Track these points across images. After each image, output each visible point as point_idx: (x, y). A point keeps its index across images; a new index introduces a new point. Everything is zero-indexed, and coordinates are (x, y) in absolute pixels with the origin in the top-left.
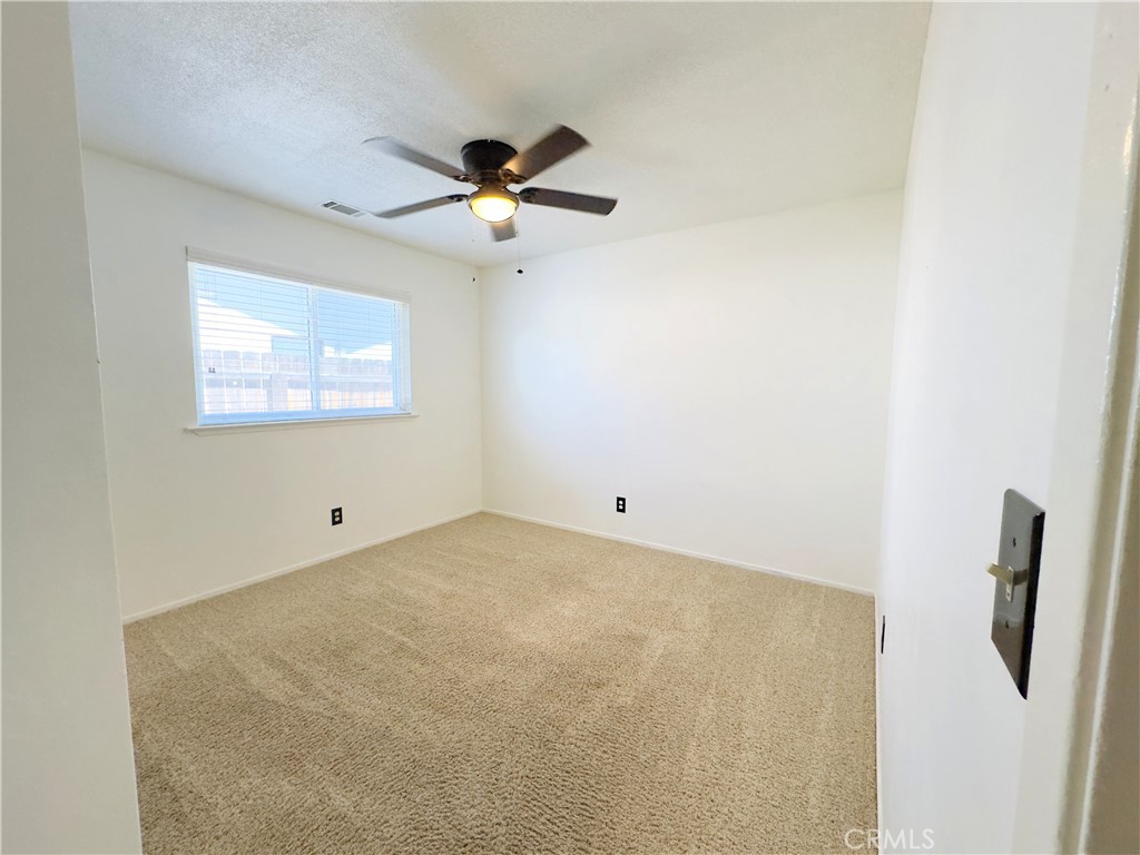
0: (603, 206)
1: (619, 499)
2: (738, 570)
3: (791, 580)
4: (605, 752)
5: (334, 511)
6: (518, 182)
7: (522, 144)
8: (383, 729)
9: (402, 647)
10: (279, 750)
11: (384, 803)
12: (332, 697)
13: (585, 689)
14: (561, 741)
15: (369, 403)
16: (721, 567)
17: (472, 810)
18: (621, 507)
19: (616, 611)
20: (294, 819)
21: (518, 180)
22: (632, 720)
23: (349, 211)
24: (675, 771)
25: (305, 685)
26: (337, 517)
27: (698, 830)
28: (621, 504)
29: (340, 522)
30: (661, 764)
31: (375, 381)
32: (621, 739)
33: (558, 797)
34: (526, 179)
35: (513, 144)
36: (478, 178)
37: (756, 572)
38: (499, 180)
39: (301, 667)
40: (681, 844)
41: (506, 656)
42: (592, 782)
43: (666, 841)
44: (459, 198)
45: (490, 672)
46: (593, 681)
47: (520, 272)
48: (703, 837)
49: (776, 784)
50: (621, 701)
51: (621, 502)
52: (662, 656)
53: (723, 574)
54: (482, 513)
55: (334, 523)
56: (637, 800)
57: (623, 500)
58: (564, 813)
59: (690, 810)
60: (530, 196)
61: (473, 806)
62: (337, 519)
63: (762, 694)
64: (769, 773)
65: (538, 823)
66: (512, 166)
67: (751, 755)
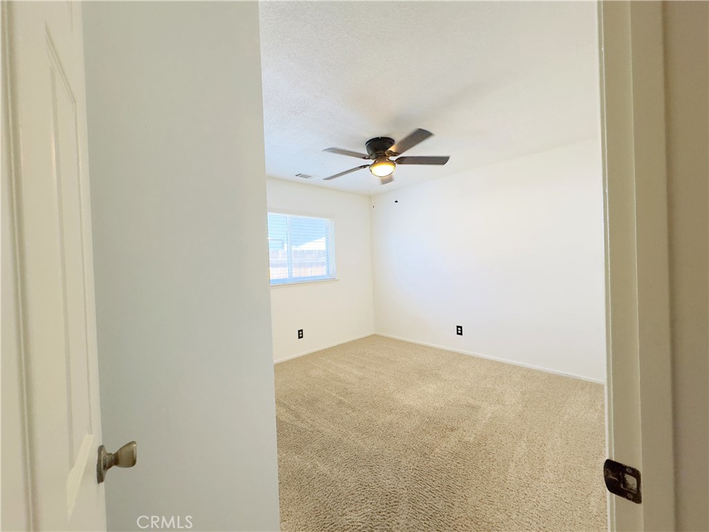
0: (442, 161)
1: (458, 327)
2: (541, 372)
3: (580, 380)
4: (458, 463)
5: (299, 331)
6: (395, 156)
7: (398, 137)
8: (338, 439)
9: (341, 402)
10: (291, 443)
11: (344, 471)
12: (311, 422)
13: (444, 430)
14: (433, 454)
15: (309, 274)
16: (530, 370)
17: (388, 481)
18: (459, 332)
19: (460, 391)
20: (303, 473)
21: (395, 154)
22: (474, 449)
23: (306, 177)
24: (502, 477)
25: (298, 416)
26: (300, 334)
27: (517, 507)
28: (460, 330)
29: (302, 337)
30: (493, 473)
31: (312, 261)
32: (468, 458)
33: (434, 481)
34: (399, 154)
35: (392, 137)
36: (374, 157)
37: (554, 375)
38: (385, 156)
39: (293, 407)
40: (506, 512)
41: (397, 411)
42: (453, 476)
43: (498, 510)
44: (365, 166)
45: (389, 418)
46: (449, 427)
47: (396, 202)
48: (520, 511)
49: (567, 492)
50: (466, 439)
51: (459, 329)
52: (490, 418)
53: (530, 375)
54: (374, 335)
55: (300, 338)
56: (479, 488)
57: (461, 327)
58: (437, 488)
59: (512, 497)
60: (401, 161)
61: (388, 479)
62: (301, 336)
63: (558, 444)
64: (563, 485)
65: (424, 492)
66: (392, 149)
67: (551, 476)
